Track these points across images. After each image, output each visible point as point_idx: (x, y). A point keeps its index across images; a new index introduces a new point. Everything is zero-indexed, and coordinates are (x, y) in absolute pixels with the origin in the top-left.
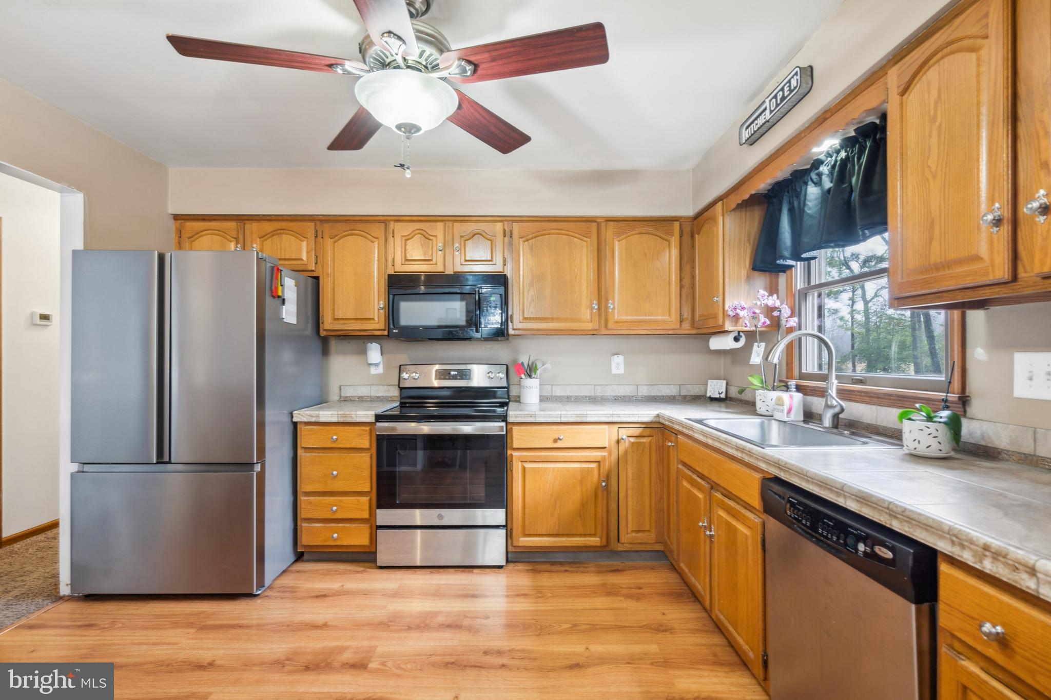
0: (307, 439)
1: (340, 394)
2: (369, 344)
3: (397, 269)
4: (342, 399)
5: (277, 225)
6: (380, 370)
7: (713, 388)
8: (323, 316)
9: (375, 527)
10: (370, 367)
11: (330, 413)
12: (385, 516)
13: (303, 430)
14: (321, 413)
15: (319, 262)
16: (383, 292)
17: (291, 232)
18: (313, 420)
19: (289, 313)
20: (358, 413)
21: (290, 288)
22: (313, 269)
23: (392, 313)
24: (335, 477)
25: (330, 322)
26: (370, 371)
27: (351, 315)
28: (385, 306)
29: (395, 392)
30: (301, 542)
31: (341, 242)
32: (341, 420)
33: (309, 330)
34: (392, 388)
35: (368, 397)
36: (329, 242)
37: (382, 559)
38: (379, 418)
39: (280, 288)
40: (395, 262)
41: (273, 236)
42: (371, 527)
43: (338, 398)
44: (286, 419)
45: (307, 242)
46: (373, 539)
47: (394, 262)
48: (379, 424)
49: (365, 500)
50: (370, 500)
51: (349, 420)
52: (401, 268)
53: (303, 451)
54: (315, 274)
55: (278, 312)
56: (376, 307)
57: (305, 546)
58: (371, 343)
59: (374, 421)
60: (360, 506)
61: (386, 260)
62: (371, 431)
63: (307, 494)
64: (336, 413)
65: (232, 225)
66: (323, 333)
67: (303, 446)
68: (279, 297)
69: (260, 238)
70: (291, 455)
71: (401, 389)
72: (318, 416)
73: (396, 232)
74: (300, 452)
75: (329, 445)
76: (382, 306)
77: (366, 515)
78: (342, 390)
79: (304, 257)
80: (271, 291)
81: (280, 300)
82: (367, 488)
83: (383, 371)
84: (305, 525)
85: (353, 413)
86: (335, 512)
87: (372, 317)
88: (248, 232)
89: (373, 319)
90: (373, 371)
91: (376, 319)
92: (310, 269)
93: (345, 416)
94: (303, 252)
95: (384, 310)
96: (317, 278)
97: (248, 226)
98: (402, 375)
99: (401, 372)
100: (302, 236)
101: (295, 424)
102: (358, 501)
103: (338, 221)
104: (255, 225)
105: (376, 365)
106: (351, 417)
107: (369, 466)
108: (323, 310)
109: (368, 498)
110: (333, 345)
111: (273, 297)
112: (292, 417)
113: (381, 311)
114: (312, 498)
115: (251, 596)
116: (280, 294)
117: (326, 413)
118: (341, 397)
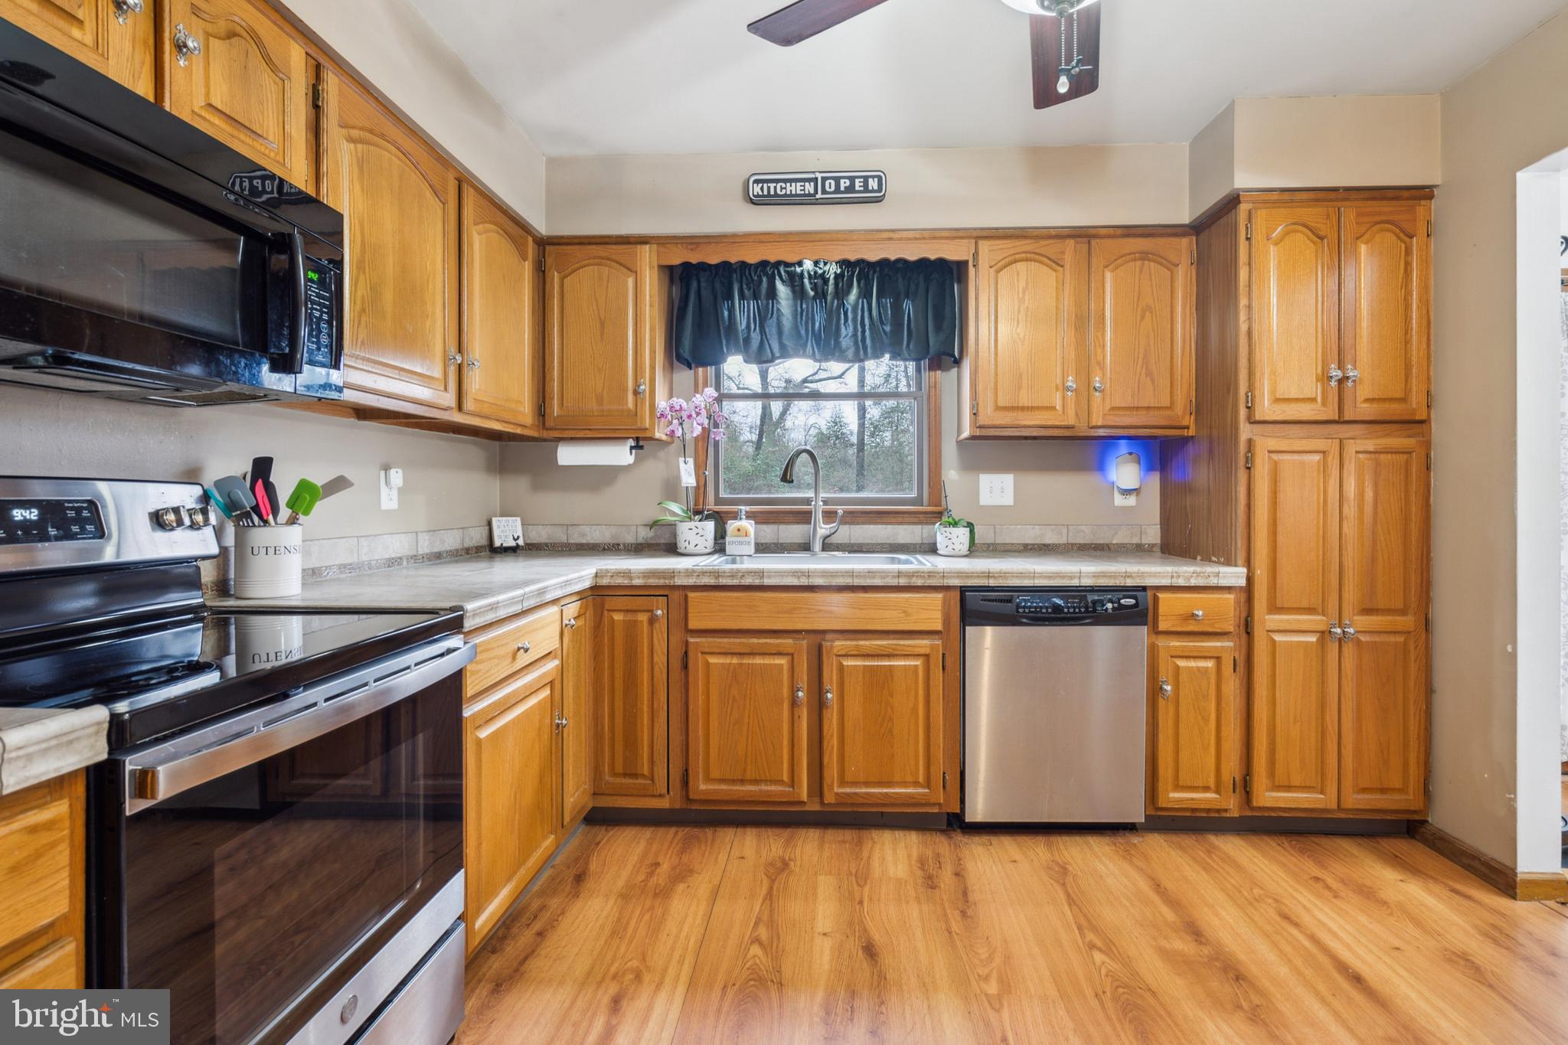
7: (503, 532)
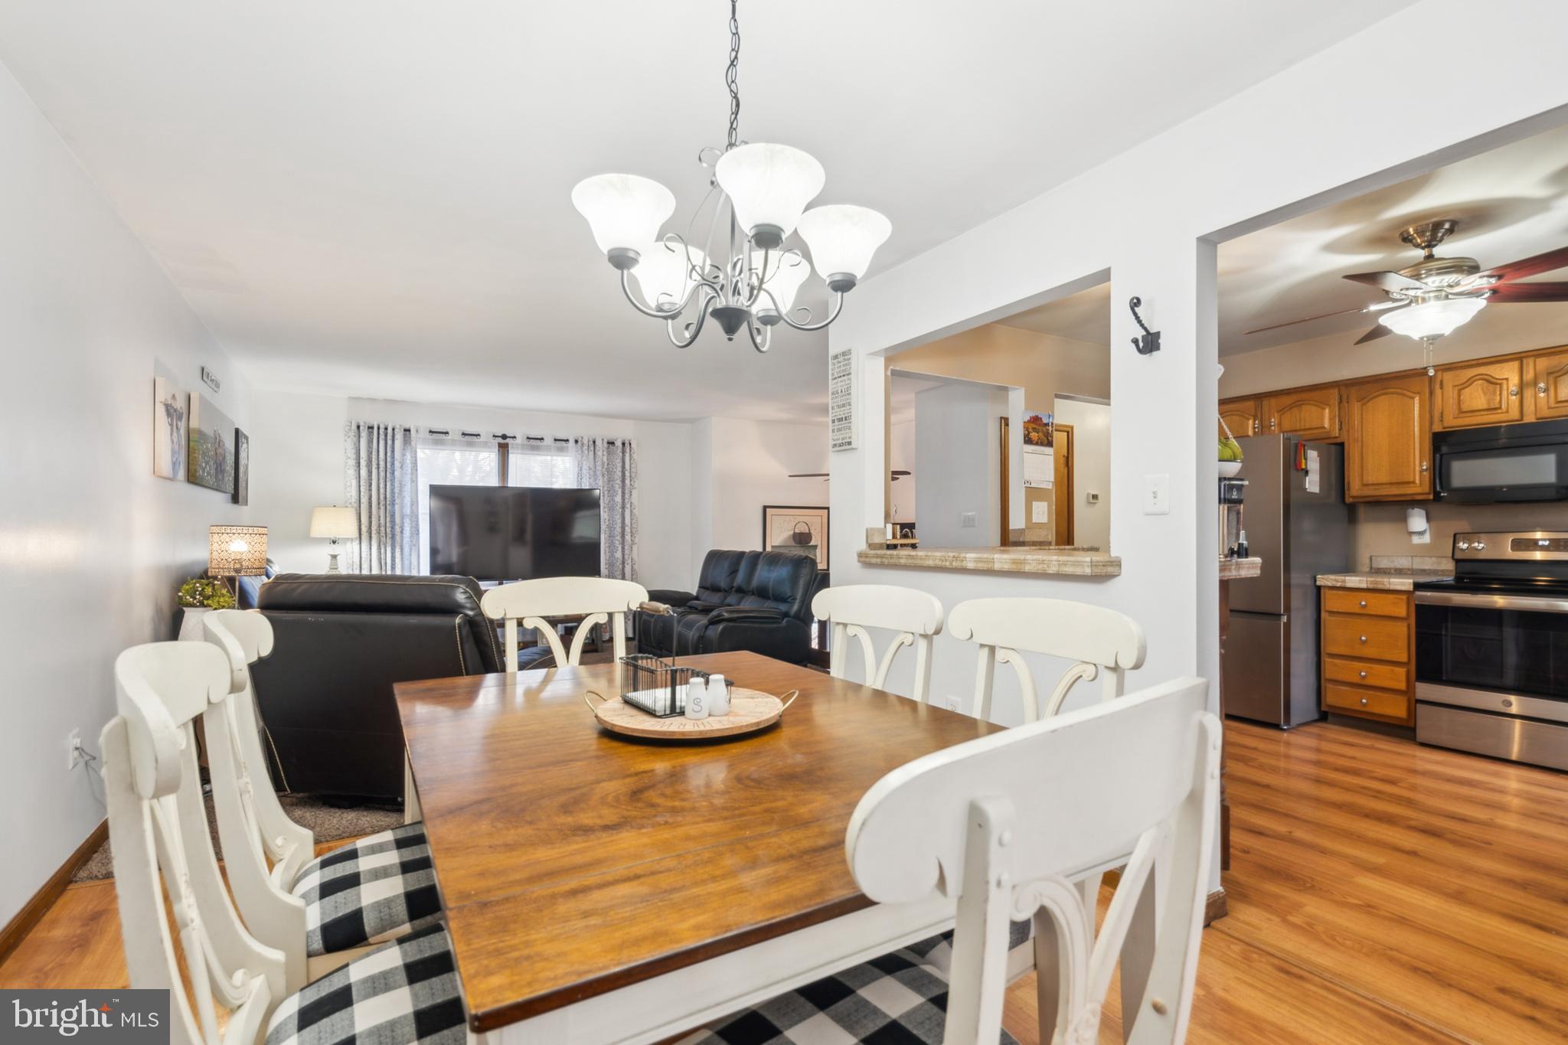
0: (1330, 602)
1: (1371, 564)
2: (1410, 510)
3: (1445, 425)
4: (1373, 571)
5: (1295, 397)
6: (1427, 539)
8: (1349, 484)
9: (1414, 702)
10: (1410, 536)
11: (1358, 578)
12: (1425, 690)
13: (1327, 595)
14: (1347, 578)
15: (1343, 427)
16: (1427, 452)
17: (1312, 402)
18: (1339, 585)
19: (1313, 484)
20: (1392, 580)
21: (1313, 460)
22: (1337, 435)
23: (1440, 473)
24: (1364, 642)
25: (1357, 488)
26: (1411, 541)
27: (1385, 480)
28: (1430, 467)
29: (1449, 565)
30: (1325, 701)
31: (1370, 404)
32: (1371, 586)
33: (1333, 497)
34: (1444, 561)
35: (1408, 569)
36: (1356, 407)
37: (1422, 735)
38: (1418, 586)
39: (1303, 461)
40: (1444, 416)
41: (1292, 408)
42: (1409, 701)
43: (1368, 570)
44: (1309, 582)
45: (1330, 408)
46: (1412, 713)
47: (1442, 417)
48: (1418, 593)
49: (1401, 671)
50: (1408, 673)
51: (1380, 587)
52: (1452, 421)
53: (1327, 614)
54: (1339, 441)
55: (1303, 483)
56: (1417, 469)
57: (1330, 706)
58: (1413, 509)
59: (1412, 589)
60: (1397, 678)
61: (1431, 417)
62: (1408, 600)
63: (1332, 655)
64: (1365, 579)
65: (1251, 404)
66: (1348, 500)
67: (1327, 609)
68: (1302, 469)
69: (1278, 412)
70: (1315, 617)
71: (1457, 561)
72: (1344, 581)
73: (1445, 382)
74: (1323, 615)
75: (1357, 610)
76: (1425, 467)
77: (1402, 686)
78: (1373, 561)
79: (1327, 425)
80: (1296, 465)
81: (1304, 472)
82: (1404, 658)
83: (1431, 540)
84: (1330, 686)
85: (1385, 580)
86: (1364, 677)
87: (1412, 480)
88: (1265, 409)
89: (1414, 482)
90: (1416, 540)
91: (1417, 482)
92: (1333, 436)
93: (1376, 583)
94: (1326, 419)
95: (1428, 471)
96: (1342, 445)
97: (1265, 403)
98: (1457, 545)
99: (1457, 541)
100: (1323, 404)
101: (1319, 588)
102: (1392, 671)
103: (1368, 382)
104: (1273, 401)
105: (1421, 533)
106: (1383, 584)
107: (1406, 636)
108: (1349, 476)
109: (1405, 669)
110: (1362, 512)
111: (1297, 470)
112: (1315, 581)
113: (1425, 473)
114: (1337, 661)
115: (1276, 726)
116: (1303, 467)
117: (1353, 578)
118: (1371, 568)
